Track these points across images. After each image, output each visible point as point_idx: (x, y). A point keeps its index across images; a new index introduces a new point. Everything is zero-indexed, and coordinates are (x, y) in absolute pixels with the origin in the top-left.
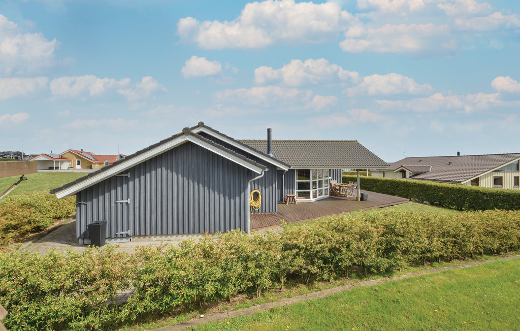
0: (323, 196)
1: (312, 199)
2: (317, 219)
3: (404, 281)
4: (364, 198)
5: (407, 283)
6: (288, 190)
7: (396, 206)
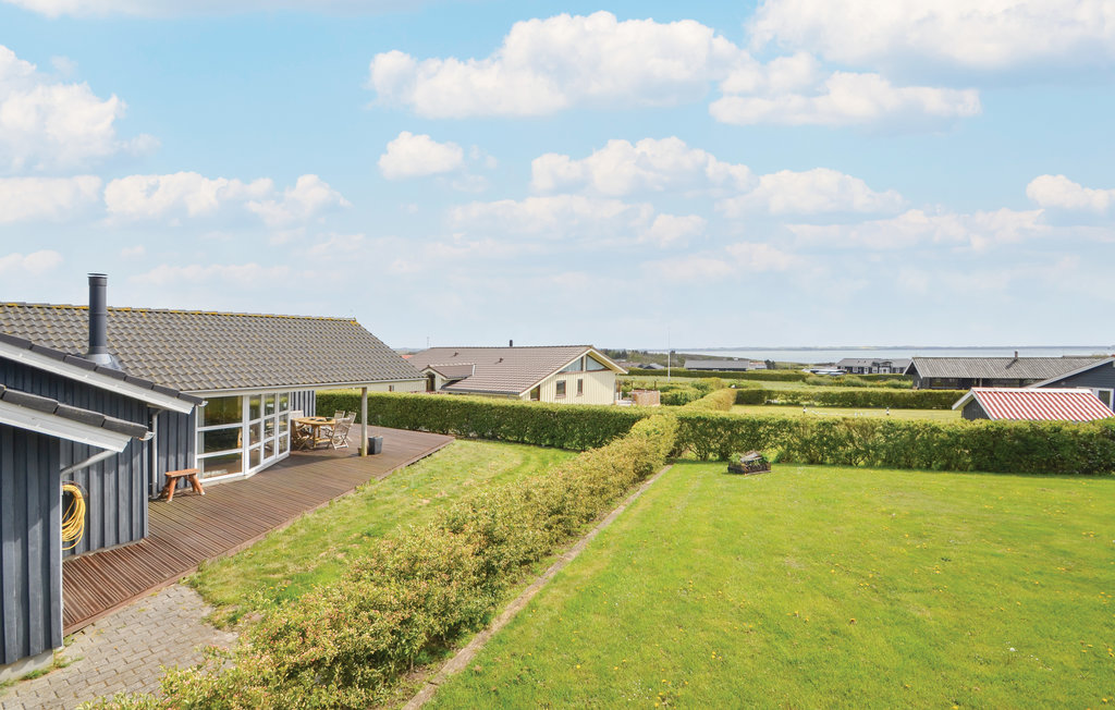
0: (277, 456)
1: (248, 471)
2: (281, 531)
3: (509, 627)
4: (377, 450)
5: (519, 629)
6: (172, 459)
7: (423, 461)
